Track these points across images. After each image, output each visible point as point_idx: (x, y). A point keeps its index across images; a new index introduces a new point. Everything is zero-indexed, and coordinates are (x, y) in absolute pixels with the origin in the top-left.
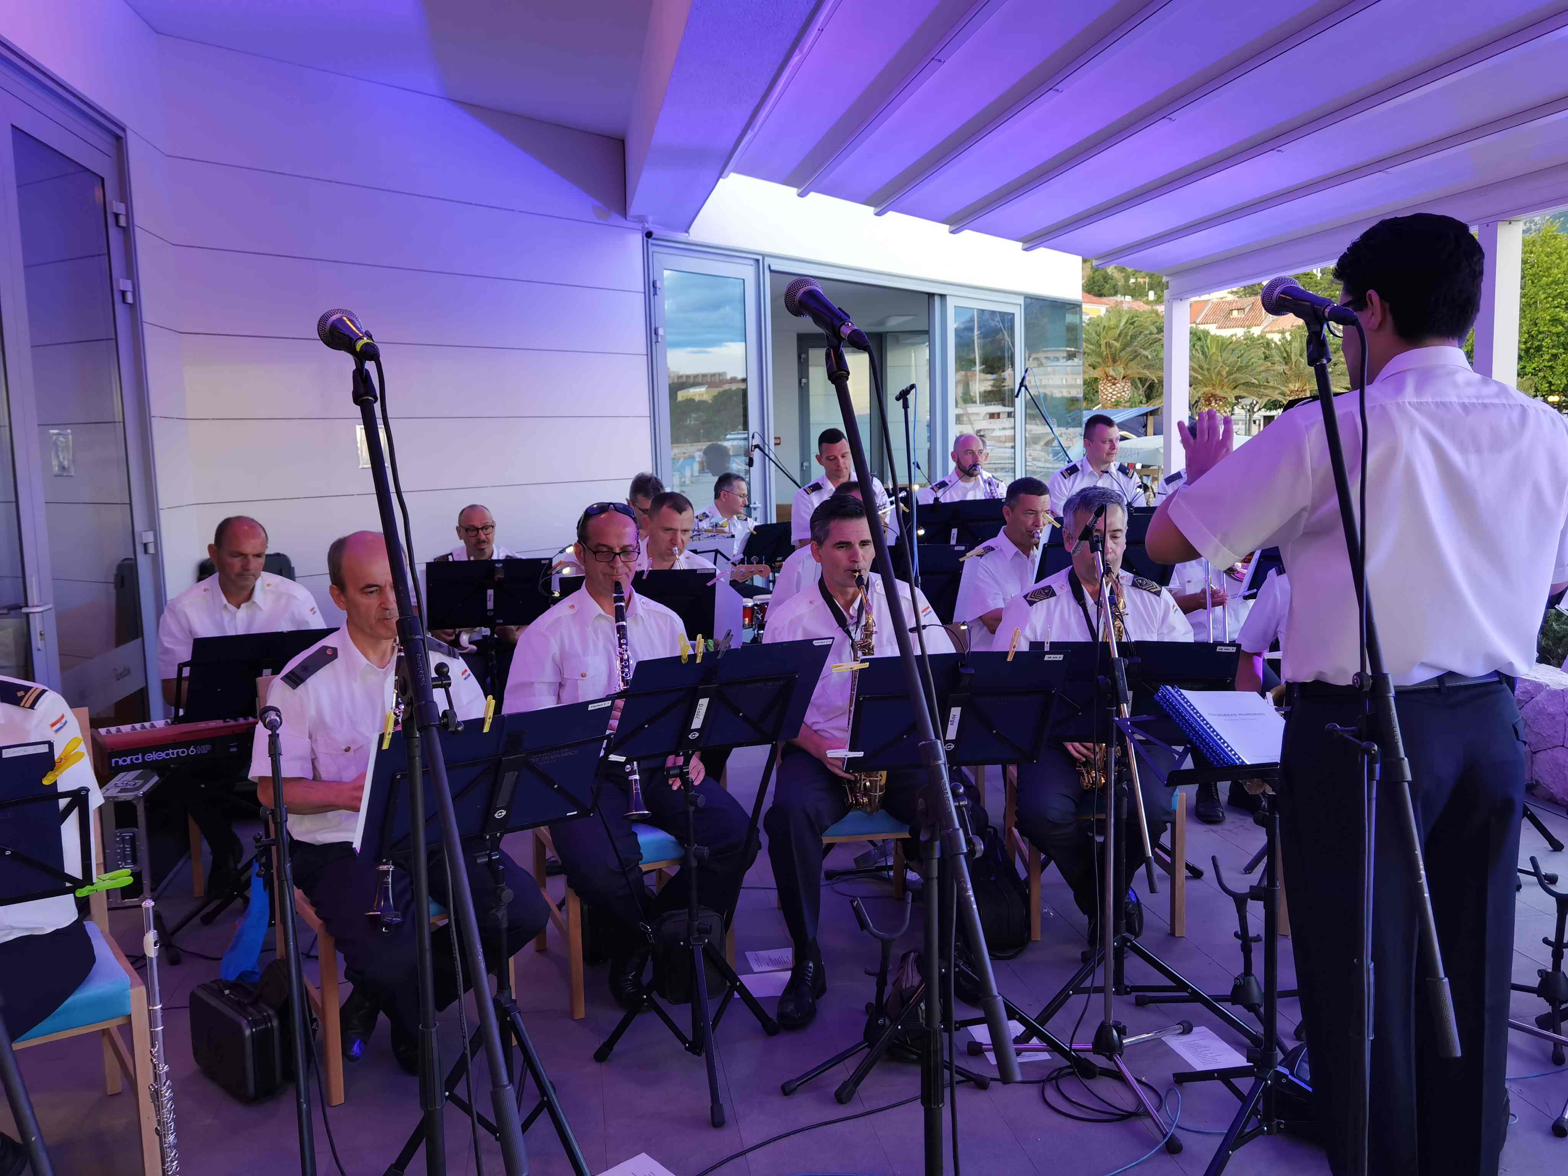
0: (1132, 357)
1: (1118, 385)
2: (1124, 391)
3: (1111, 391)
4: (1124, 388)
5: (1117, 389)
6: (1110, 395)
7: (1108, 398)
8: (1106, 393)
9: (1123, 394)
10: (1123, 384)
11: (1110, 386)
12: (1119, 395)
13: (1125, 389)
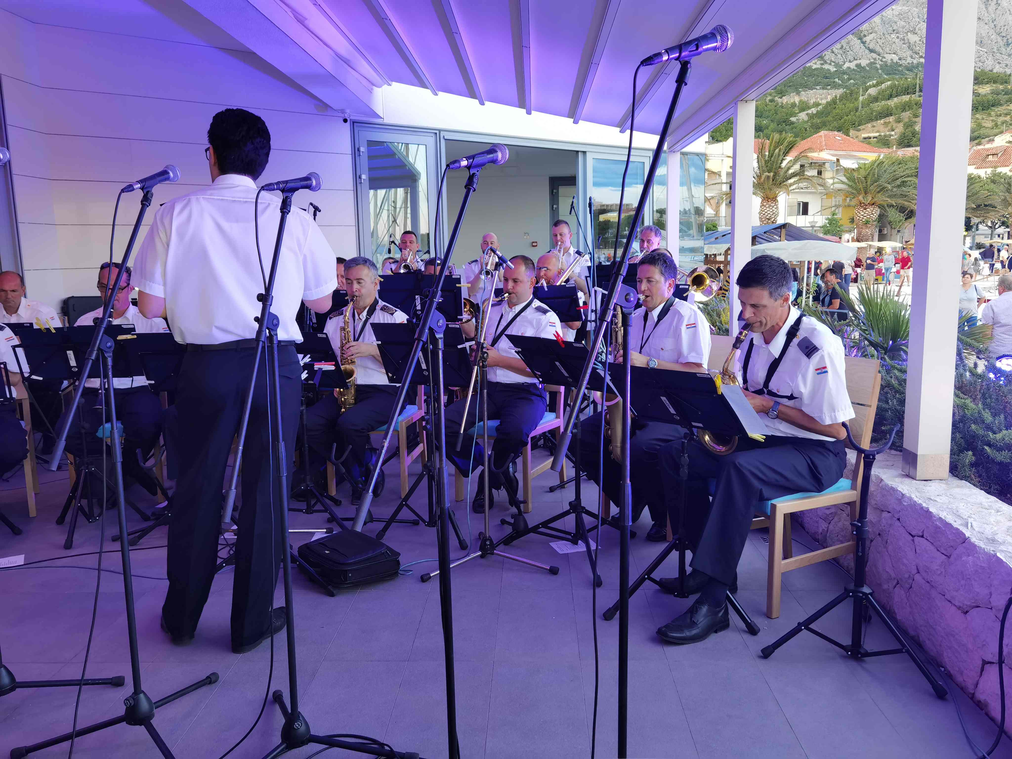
0: (878, 190)
1: (868, 210)
2: (872, 214)
3: (863, 213)
4: (872, 211)
5: (867, 212)
6: (862, 217)
7: (861, 219)
8: (859, 215)
9: (872, 215)
10: (872, 209)
11: (862, 211)
12: (868, 217)
13: (874, 212)
